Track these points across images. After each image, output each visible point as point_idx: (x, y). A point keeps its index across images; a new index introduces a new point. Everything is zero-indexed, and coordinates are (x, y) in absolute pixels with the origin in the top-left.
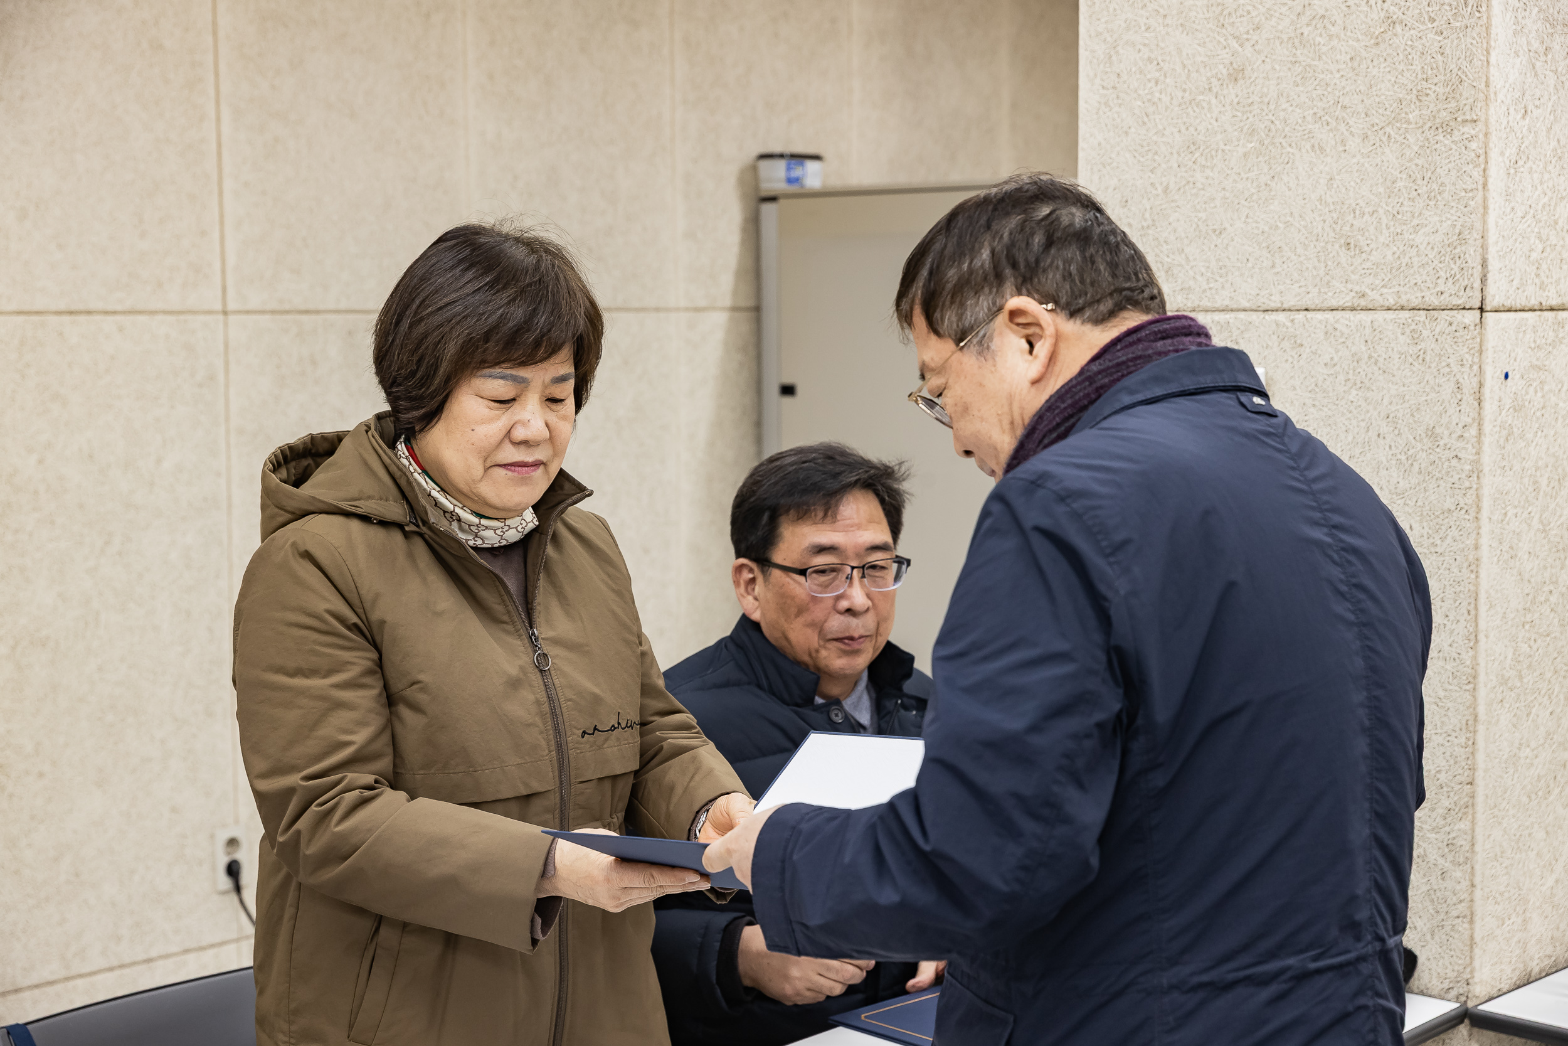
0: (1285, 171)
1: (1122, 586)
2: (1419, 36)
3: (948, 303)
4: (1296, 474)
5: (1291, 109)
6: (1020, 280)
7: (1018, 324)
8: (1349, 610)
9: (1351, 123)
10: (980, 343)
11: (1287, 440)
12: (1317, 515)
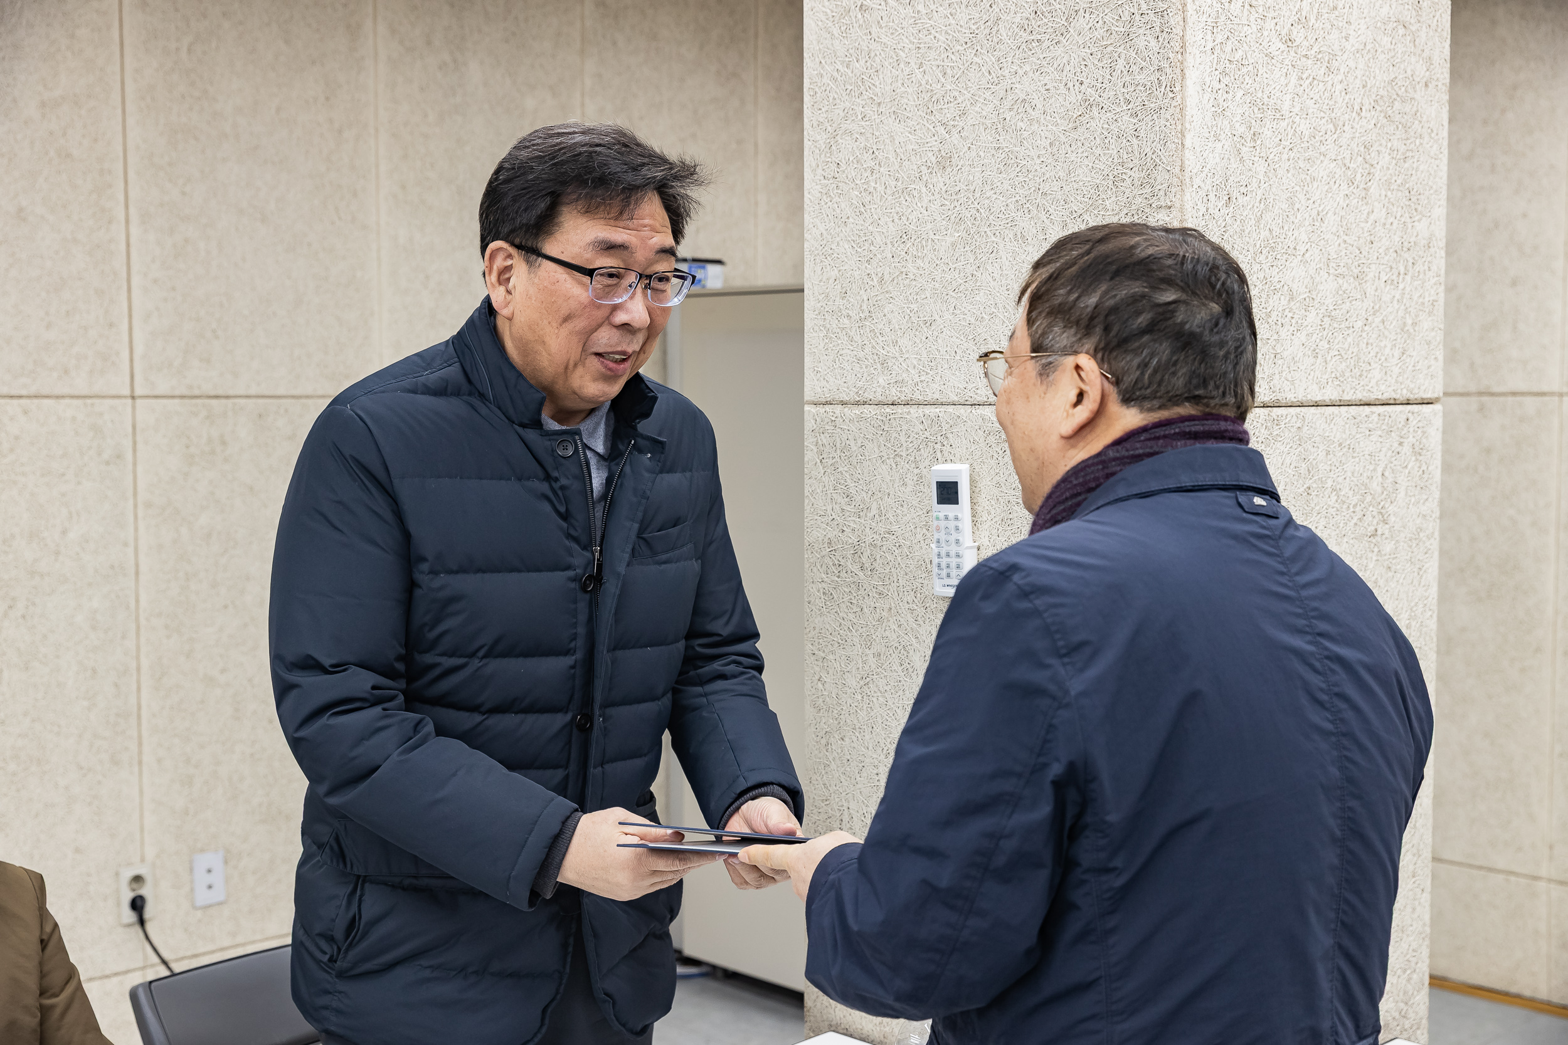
0: (990, 261)
2: (1115, 118)
4: (1284, 580)
5: (995, 196)
8: (1329, 721)
9: (1051, 211)
11: (1282, 542)
12: (1301, 622)
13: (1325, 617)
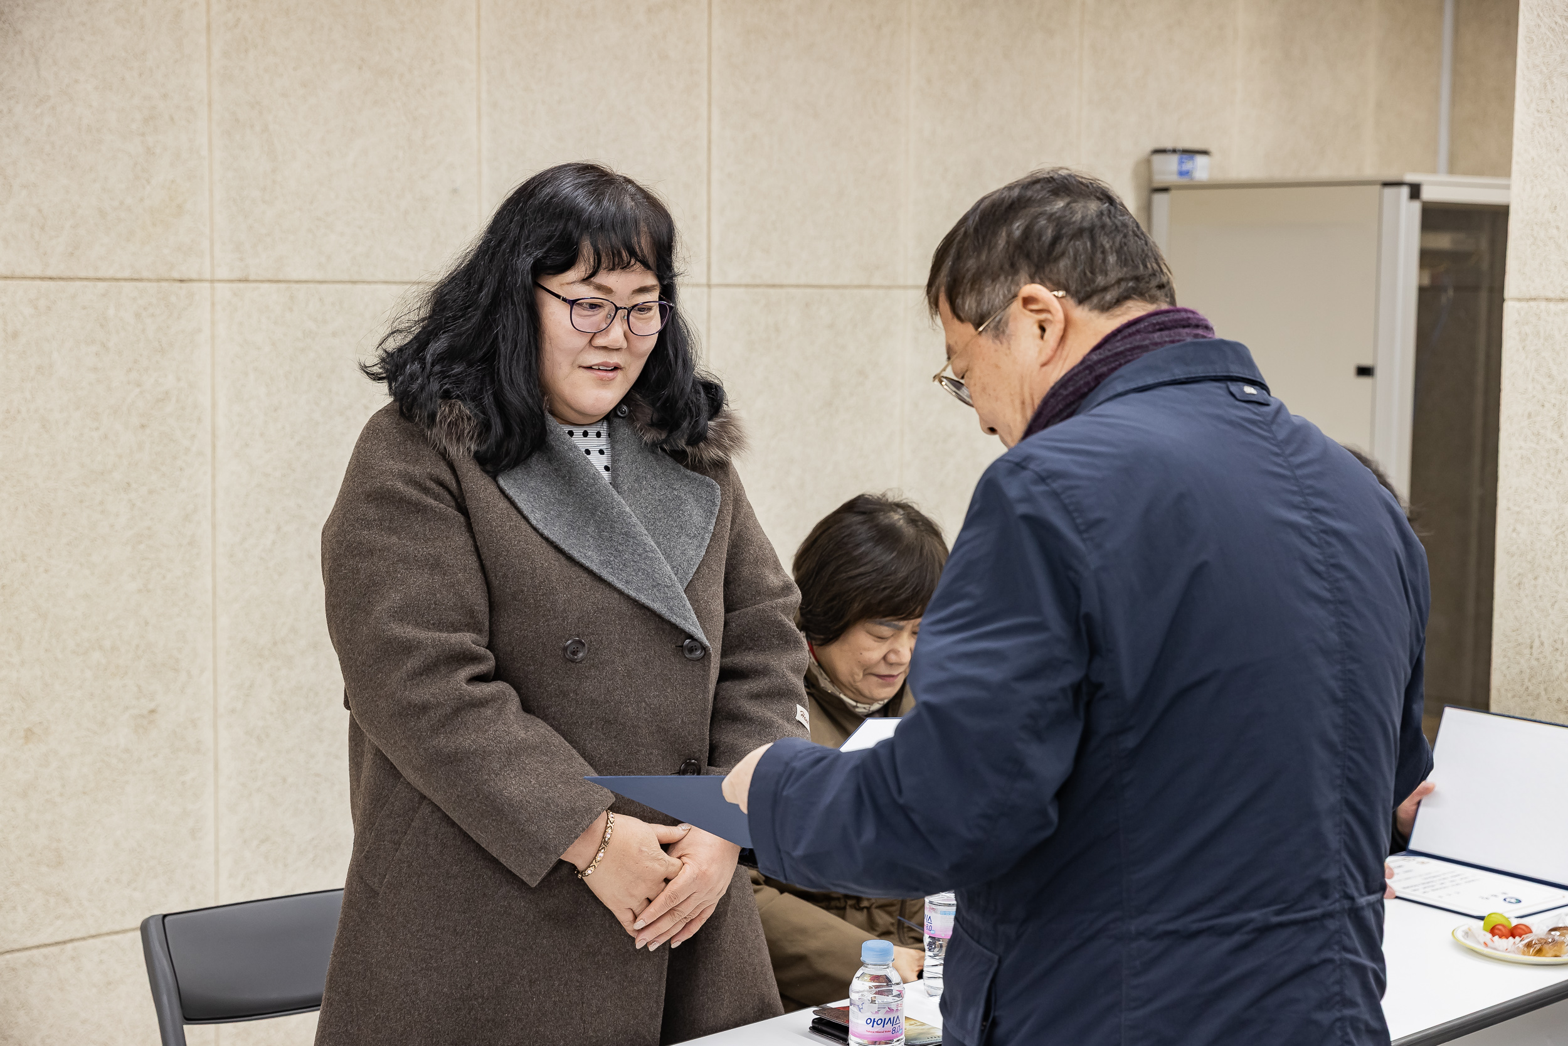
1: (1093, 560)
3: (968, 290)
4: (1279, 460)
6: (1033, 270)
7: (1032, 311)
8: (1326, 589)
10: (996, 328)
11: (1274, 427)
12: (1297, 499)
13: (1320, 494)
